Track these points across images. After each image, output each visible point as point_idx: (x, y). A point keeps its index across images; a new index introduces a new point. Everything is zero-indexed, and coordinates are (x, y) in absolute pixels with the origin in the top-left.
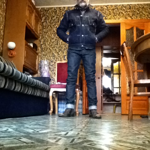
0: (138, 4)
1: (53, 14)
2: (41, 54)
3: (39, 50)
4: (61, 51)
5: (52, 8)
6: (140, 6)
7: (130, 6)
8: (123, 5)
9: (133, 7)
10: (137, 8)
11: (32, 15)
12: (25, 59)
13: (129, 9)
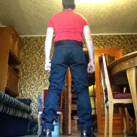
0: (109, 35)
1: (34, 42)
2: (22, 77)
3: (21, 74)
4: (41, 75)
5: (34, 37)
6: (111, 37)
7: (102, 37)
8: (96, 36)
9: (105, 37)
10: (108, 38)
11: (16, 43)
12: (8, 82)
13: (101, 39)
